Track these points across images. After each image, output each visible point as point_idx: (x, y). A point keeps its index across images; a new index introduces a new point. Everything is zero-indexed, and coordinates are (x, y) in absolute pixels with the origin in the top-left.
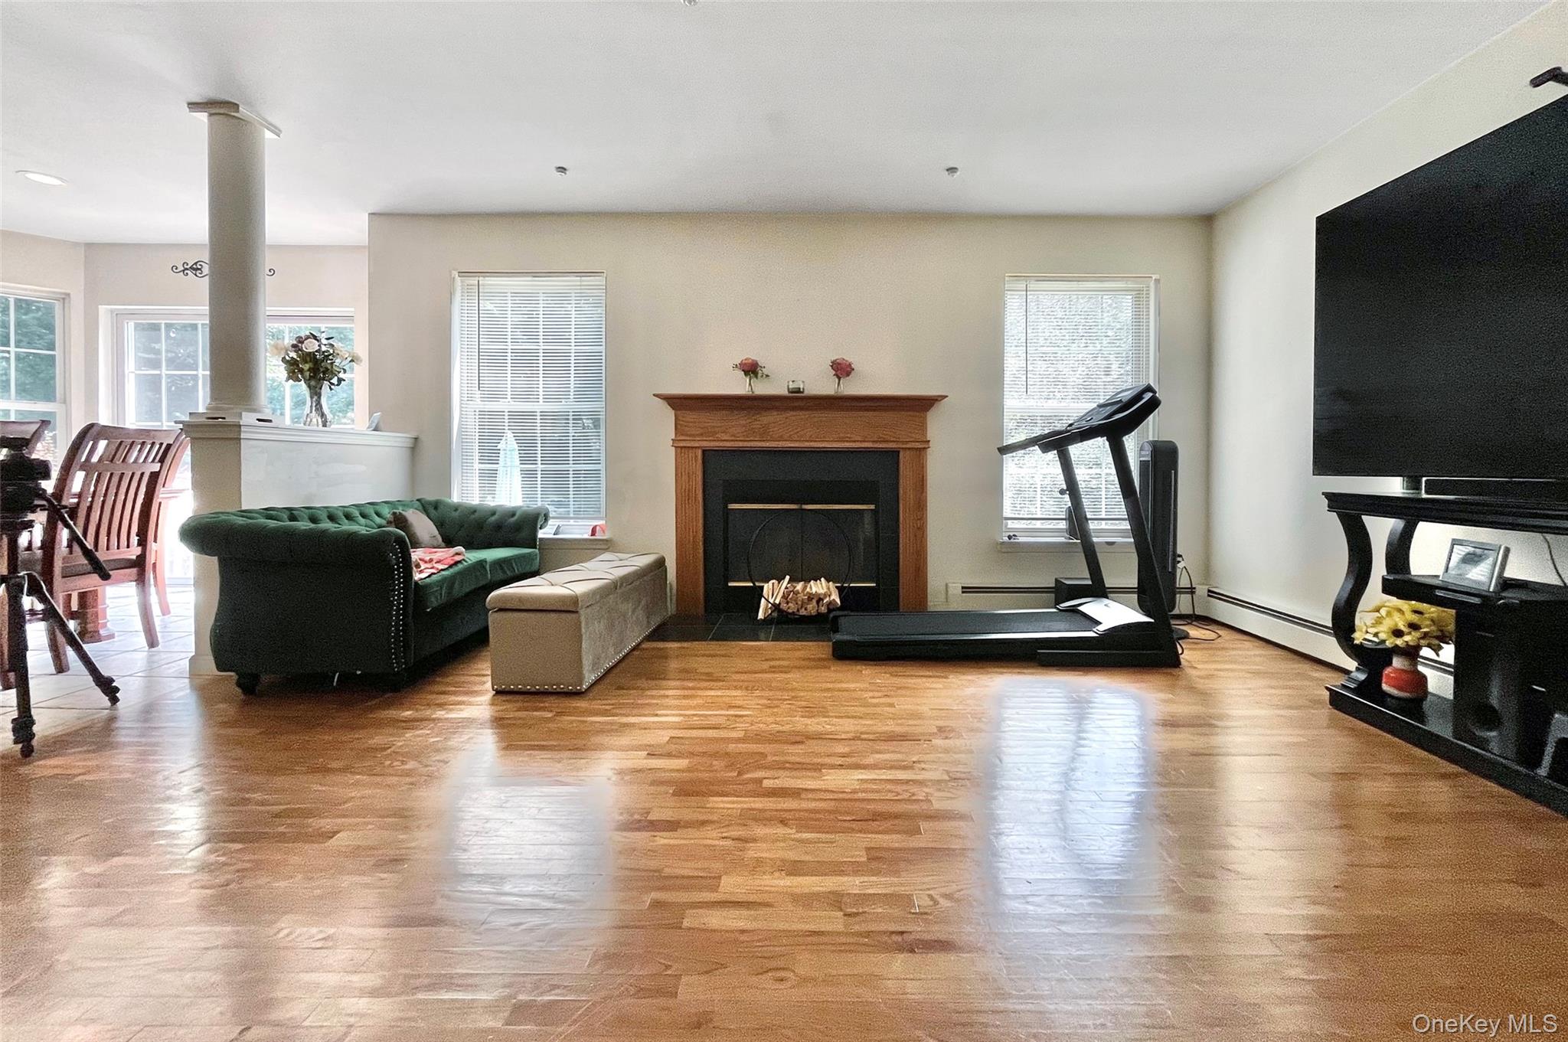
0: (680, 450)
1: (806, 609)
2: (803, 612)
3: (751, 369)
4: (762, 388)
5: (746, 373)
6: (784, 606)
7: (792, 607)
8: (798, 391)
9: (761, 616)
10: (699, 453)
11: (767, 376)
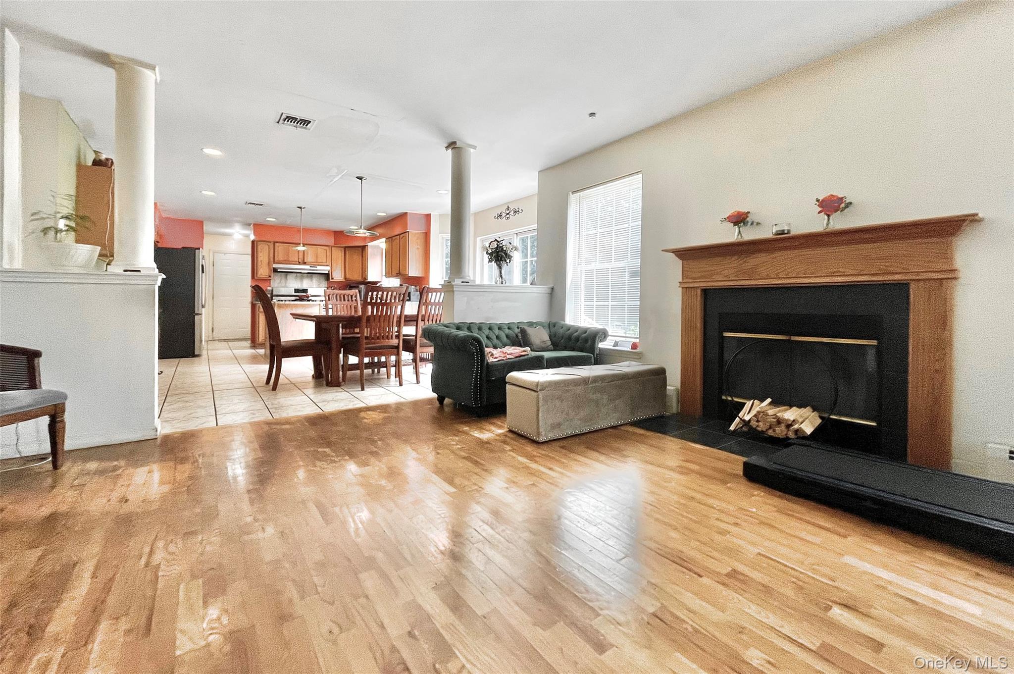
0: (686, 290)
1: (774, 431)
2: (770, 432)
3: (740, 219)
4: (749, 234)
5: (736, 223)
6: (754, 424)
7: (762, 427)
8: (782, 232)
9: (732, 428)
10: (699, 292)
11: (758, 224)
